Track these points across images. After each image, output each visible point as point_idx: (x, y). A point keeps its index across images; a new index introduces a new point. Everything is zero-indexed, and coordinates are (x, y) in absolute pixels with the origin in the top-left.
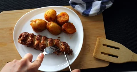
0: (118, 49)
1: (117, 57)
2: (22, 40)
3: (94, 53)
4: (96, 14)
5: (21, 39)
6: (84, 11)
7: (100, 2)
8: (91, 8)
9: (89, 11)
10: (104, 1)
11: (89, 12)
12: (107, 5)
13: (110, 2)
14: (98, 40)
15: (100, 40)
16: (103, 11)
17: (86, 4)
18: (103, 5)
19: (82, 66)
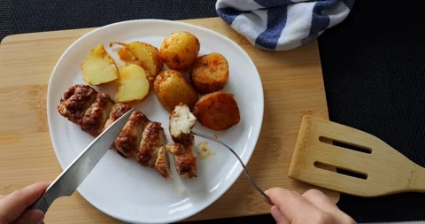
0: (368, 151)
1: (364, 176)
2: (69, 107)
3: (293, 163)
4: (300, 44)
5: (68, 102)
6: (262, 34)
7: (312, 5)
8: (284, 26)
9: (275, 33)
10: (322, 2)
11: (278, 36)
12: (331, 17)
13: (343, 5)
14: (303, 126)
15: (310, 123)
16: (320, 33)
17: (268, 13)
18: (320, 14)
19: (256, 204)
